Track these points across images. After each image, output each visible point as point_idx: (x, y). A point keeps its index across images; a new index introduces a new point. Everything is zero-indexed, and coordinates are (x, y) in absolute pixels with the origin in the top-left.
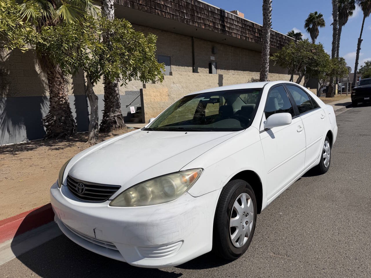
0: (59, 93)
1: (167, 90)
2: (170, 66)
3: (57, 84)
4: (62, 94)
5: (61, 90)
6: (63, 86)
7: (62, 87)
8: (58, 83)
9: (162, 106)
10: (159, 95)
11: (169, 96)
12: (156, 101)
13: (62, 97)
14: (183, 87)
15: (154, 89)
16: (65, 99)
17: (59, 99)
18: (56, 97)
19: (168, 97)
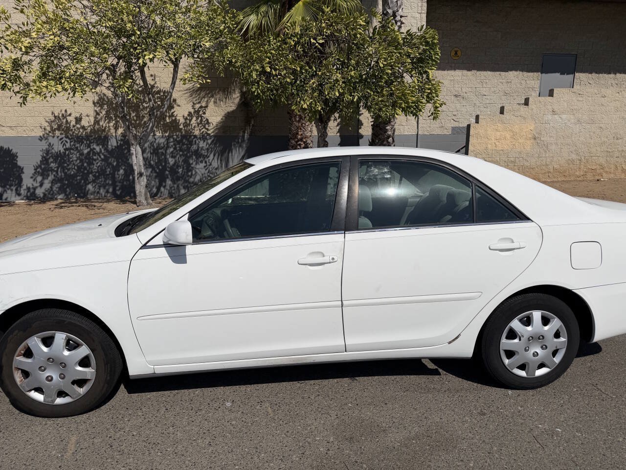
0: (297, 134)
1: (533, 126)
2: (572, 76)
3: (296, 121)
4: (302, 135)
5: (301, 129)
6: (304, 122)
7: (302, 124)
8: (298, 119)
9: (512, 159)
10: (508, 136)
11: (535, 139)
12: (500, 149)
13: (301, 140)
14: (579, 121)
15: (499, 125)
16: (304, 142)
17: (297, 142)
18: (293, 139)
19: (532, 141)
